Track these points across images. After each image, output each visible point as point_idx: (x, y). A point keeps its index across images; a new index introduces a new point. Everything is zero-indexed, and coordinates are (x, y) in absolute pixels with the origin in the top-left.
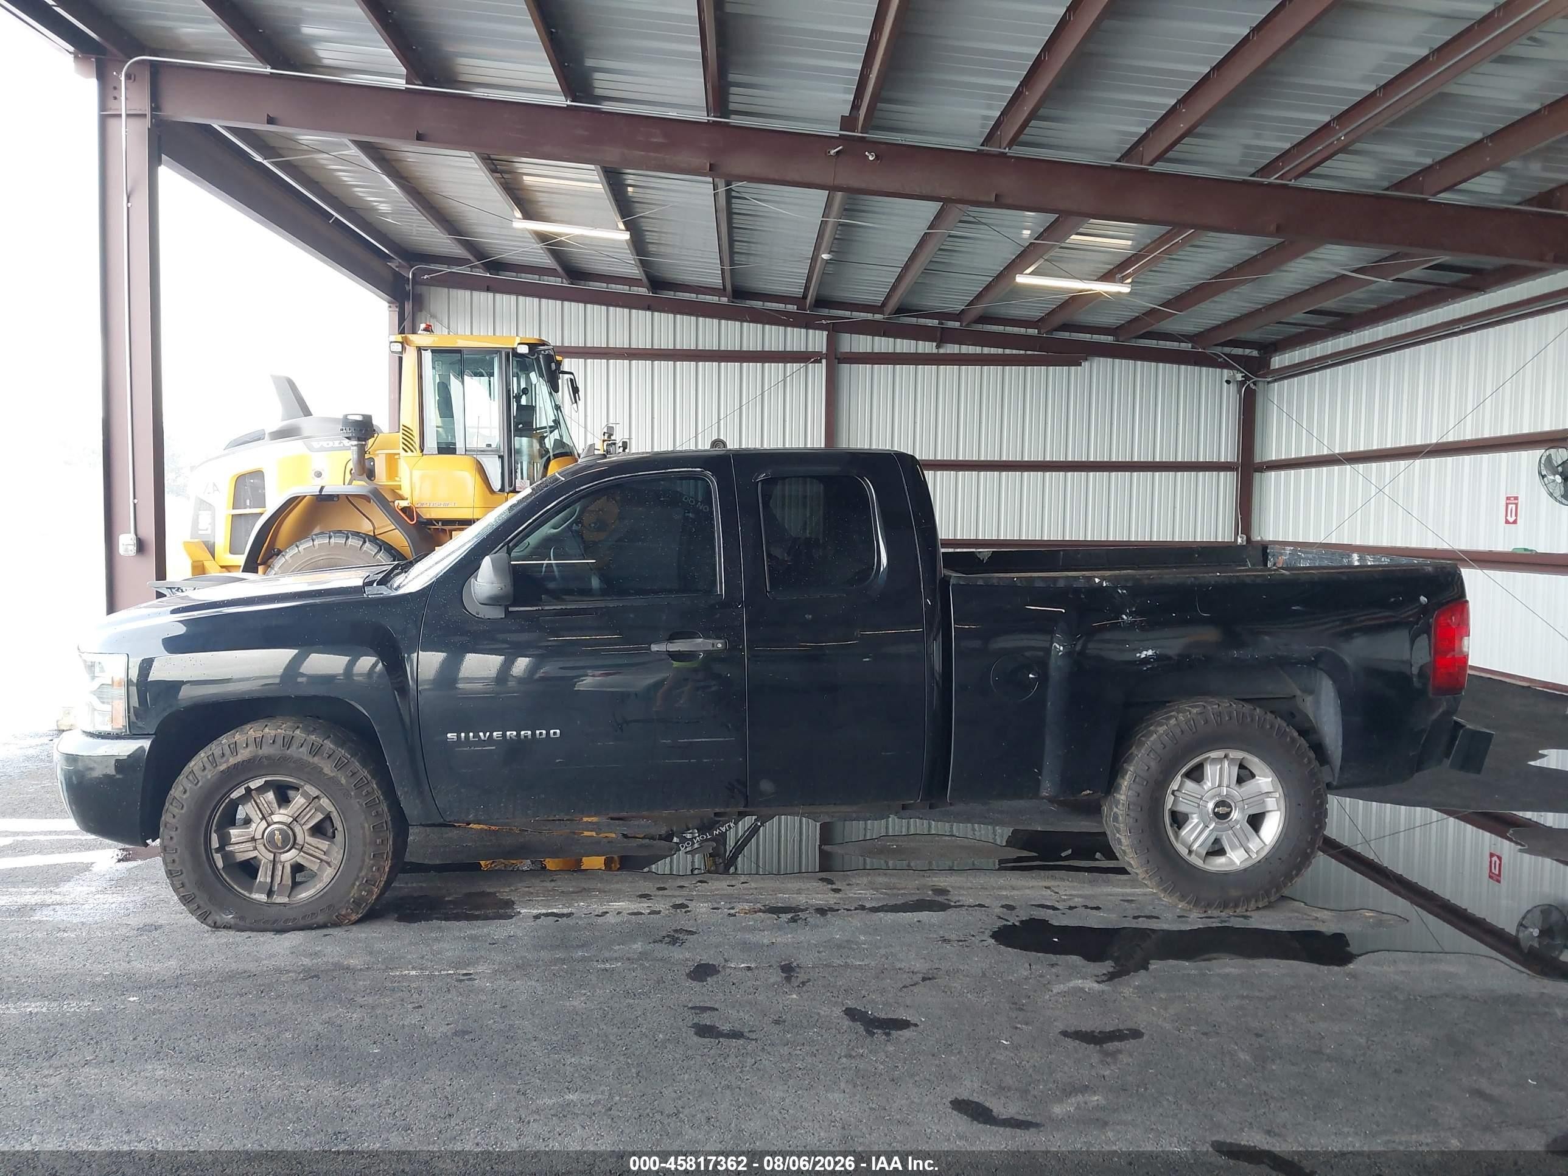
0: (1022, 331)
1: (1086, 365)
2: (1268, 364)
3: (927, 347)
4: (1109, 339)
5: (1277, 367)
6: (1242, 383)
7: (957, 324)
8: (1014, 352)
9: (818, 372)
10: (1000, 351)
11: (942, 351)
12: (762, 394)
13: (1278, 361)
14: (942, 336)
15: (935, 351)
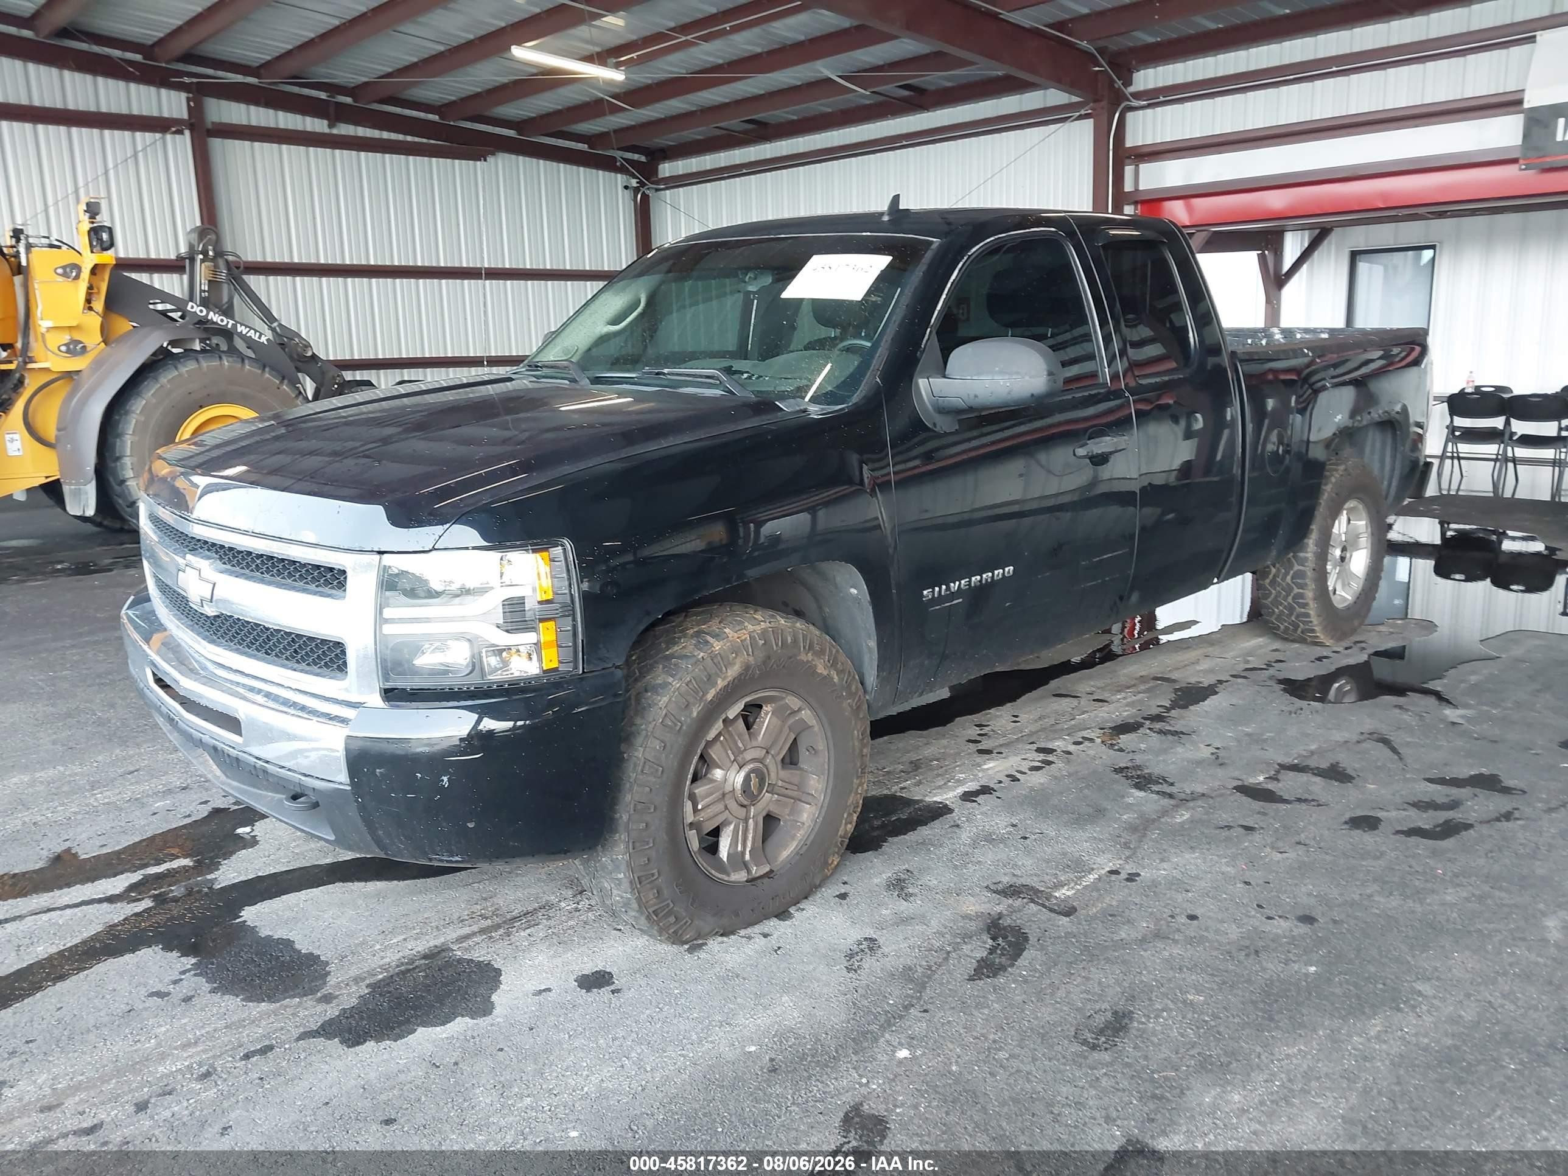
0: (422, 115)
1: (490, 159)
2: (655, 172)
3: (316, 125)
4: (511, 133)
5: (667, 175)
6: (636, 190)
7: (348, 100)
8: (417, 139)
9: (181, 145)
10: (401, 137)
11: (335, 131)
12: (106, 172)
13: (666, 169)
14: (336, 114)
15: (327, 130)
